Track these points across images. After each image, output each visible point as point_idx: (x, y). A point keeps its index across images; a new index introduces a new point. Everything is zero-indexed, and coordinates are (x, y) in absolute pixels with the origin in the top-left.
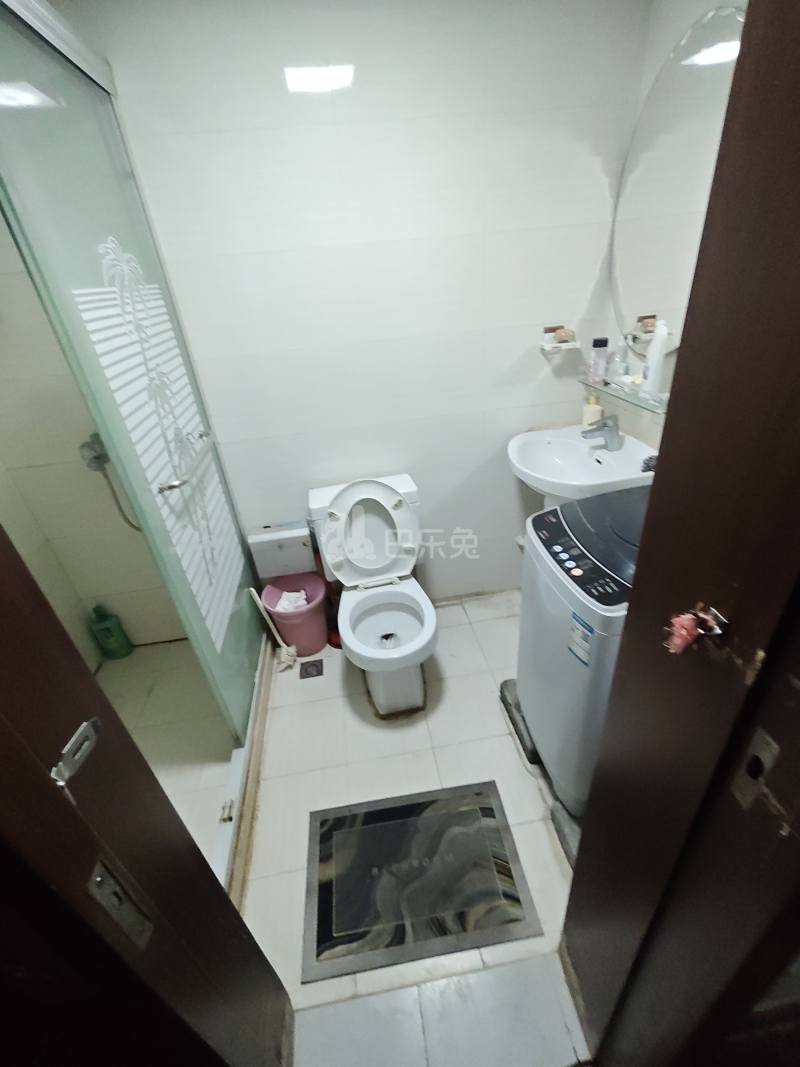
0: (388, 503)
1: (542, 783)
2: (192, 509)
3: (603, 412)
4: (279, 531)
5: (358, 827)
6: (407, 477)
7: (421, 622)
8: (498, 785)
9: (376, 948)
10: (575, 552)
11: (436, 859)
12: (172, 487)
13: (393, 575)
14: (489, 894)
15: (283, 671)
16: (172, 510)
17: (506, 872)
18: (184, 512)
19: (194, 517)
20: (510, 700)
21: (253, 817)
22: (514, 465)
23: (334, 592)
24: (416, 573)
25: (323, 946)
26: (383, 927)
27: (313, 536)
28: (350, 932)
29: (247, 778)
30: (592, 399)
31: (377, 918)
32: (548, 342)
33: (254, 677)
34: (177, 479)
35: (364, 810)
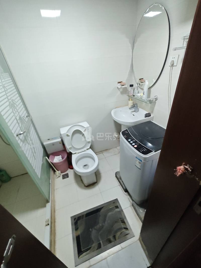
0: (82, 130)
1: (129, 197)
2: (27, 139)
3: (133, 102)
4: (52, 140)
5: (84, 218)
6: (86, 123)
7: (94, 161)
8: (118, 199)
9: (94, 251)
10: (134, 141)
11: (106, 222)
12: (20, 134)
13: (85, 149)
14: (120, 229)
15: (58, 178)
16: (21, 140)
17: (123, 222)
18: (25, 140)
19: (28, 141)
20: (118, 177)
21: (55, 222)
22: (113, 117)
23: (70, 155)
24: (91, 147)
25: (80, 254)
26: (95, 245)
27: (62, 141)
28: (86, 248)
29: (52, 211)
30: (130, 99)
31: (93, 242)
32: (119, 86)
33: (50, 181)
34: (22, 131)
35: (86, 213)
